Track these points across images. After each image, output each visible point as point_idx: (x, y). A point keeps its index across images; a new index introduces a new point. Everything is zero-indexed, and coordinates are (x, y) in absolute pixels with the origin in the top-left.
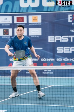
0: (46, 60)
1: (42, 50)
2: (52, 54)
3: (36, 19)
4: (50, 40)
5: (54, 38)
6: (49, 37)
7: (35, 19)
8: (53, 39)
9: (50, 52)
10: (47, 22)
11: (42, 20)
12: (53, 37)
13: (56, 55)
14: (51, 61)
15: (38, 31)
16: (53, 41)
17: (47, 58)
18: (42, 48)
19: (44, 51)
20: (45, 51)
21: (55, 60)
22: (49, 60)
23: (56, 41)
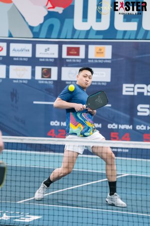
0: (116, 127)
1: (110, 109)
2: (128, 116)
3: (102, 53)
4: (126, 91)
5: (134, 88)
6: (125, 86)
7: (100, 52)
8: (132, 89)
9: (125, 113)
10: (122, 59)
11: (113, 54)
12: (132, 85)
13: (135, 119)
14: (125, 129)
15: (104, 73)
16: (132, 94)
17: (118, 123)
19: (113, 110)
20: (116, 111)
21: (134, 128)
22: (122, 127)
23: (136, 94)
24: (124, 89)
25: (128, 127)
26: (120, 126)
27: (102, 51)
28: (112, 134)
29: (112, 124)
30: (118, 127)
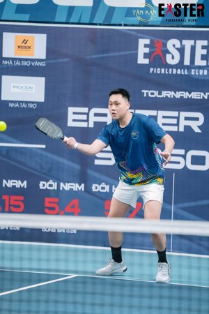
0: (55, 186)
1: (44, 153)
2: (77, 167)
3: (29, 47)
4: (74, 120)
5: (88, 114)
6: (71, 110)
7: (24, 46)
8: (84, 117)
9: (73, 161)
10: (66, 60)
11: (49, 51)
12: (85, 110)
13: (90, 172)
14: (71, 190)
15: (33, 86)
16: (84, 125)
17: (58, 180)
18: (44, 146)
19: (50, 155)
20: (55, 158)
21: (88, 190)
22: (67, 187)
23: (91, 125)
24: (71, 117)
25: (76, 187)
26: (62, 184)
27: (28, 44)
28: (47, 200)
29: (47, 181)
30: (58, 186)
